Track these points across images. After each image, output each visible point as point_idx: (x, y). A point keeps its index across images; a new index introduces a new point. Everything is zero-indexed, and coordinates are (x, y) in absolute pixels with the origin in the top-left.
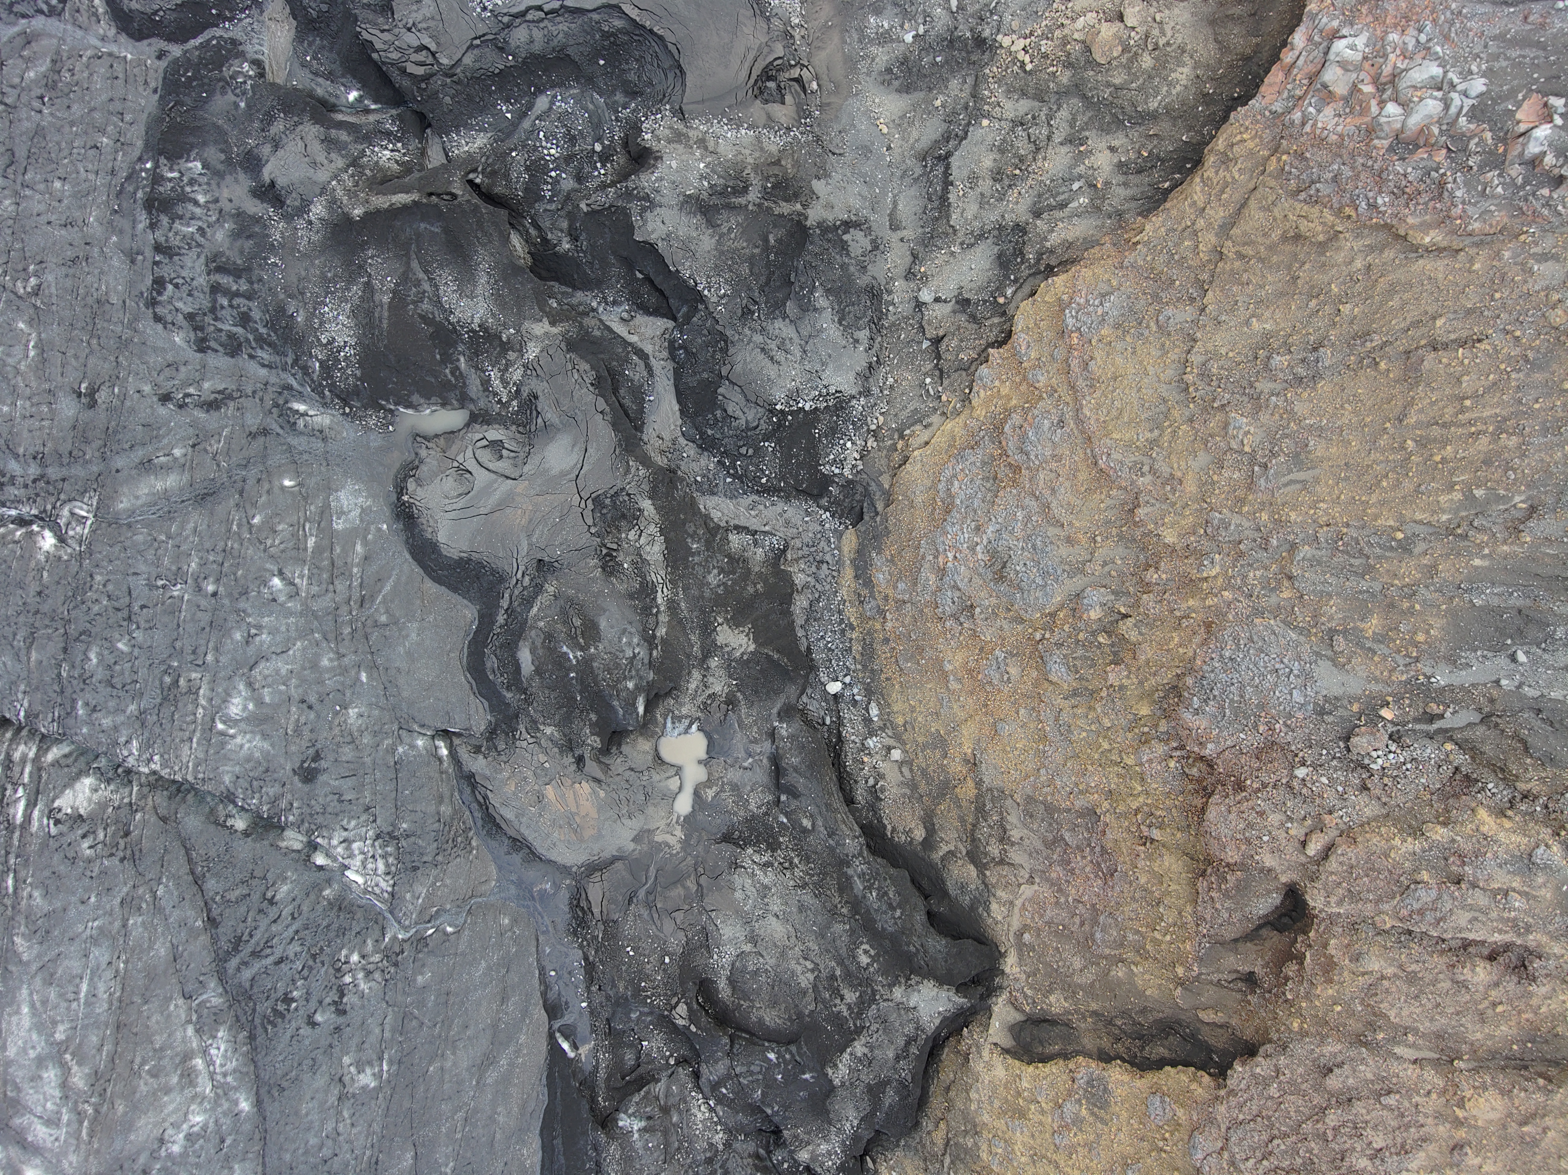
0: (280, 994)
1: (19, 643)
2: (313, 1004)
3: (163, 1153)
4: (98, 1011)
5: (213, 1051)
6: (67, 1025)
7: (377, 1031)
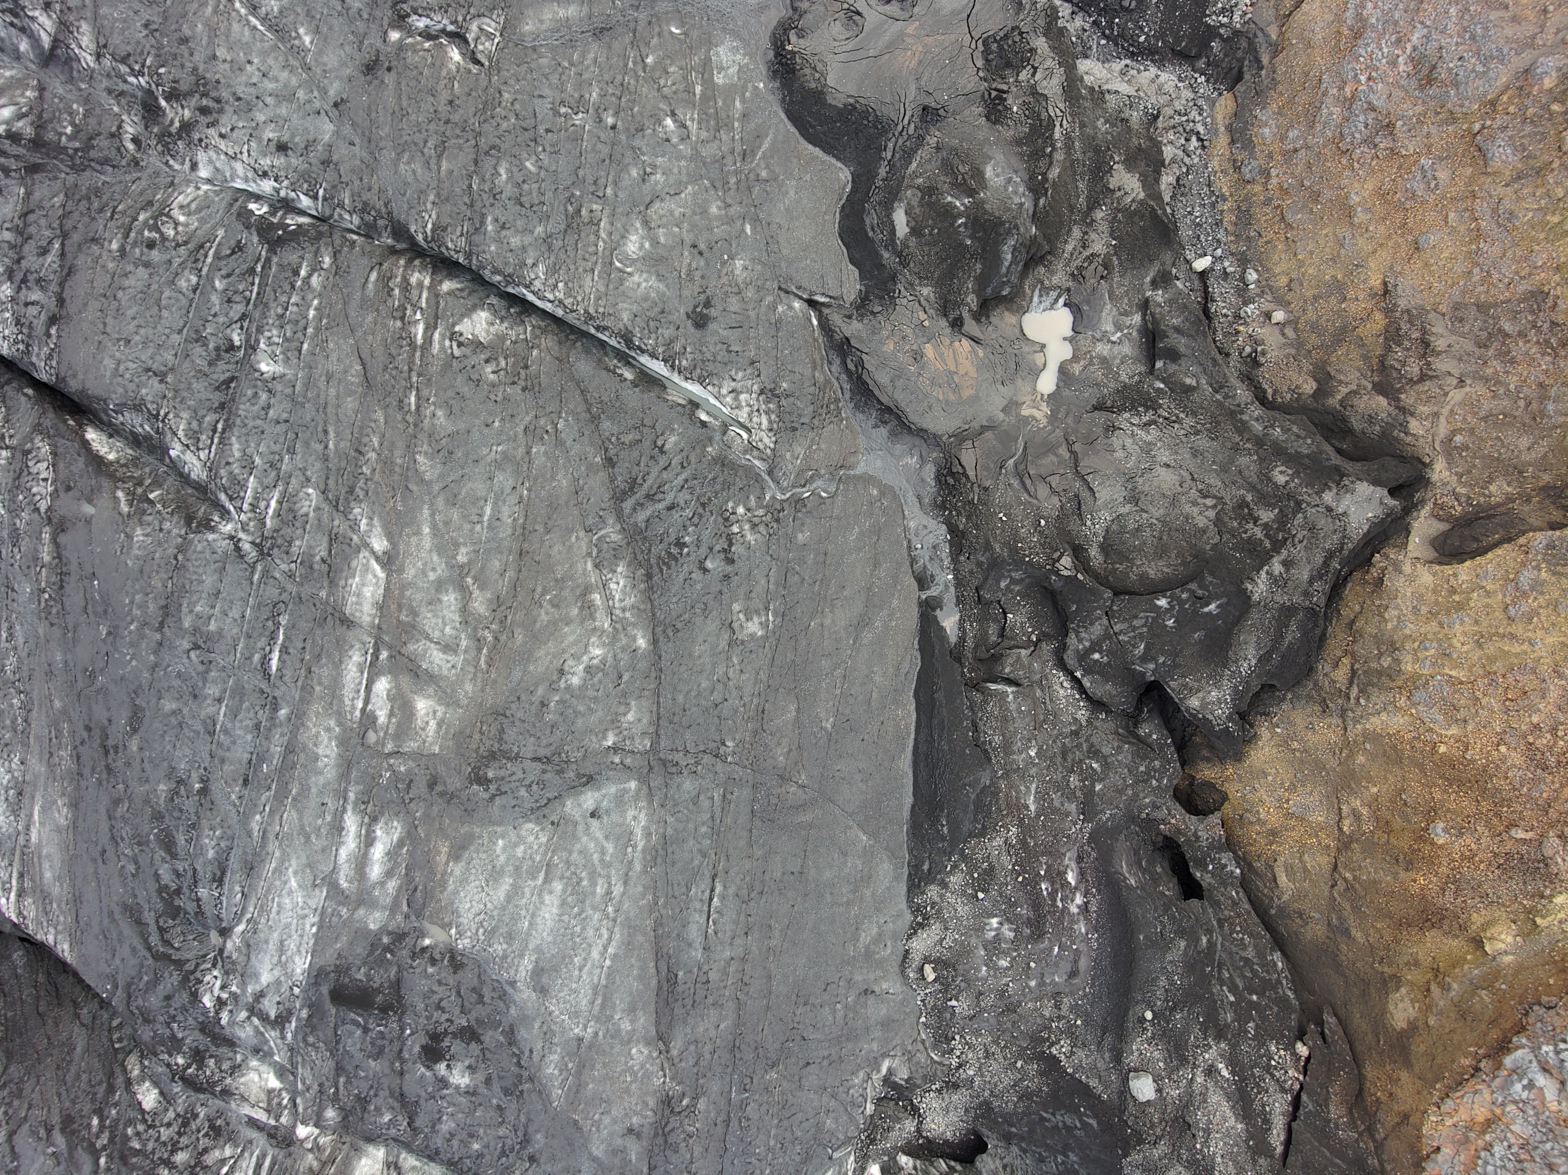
0: (672, 538)
1: (429, 151)
2: (703, 550)
3: (562, 685)
4: (501, 535)
5: (613, 586)
6: (470, 548)
7: (763, 582)
